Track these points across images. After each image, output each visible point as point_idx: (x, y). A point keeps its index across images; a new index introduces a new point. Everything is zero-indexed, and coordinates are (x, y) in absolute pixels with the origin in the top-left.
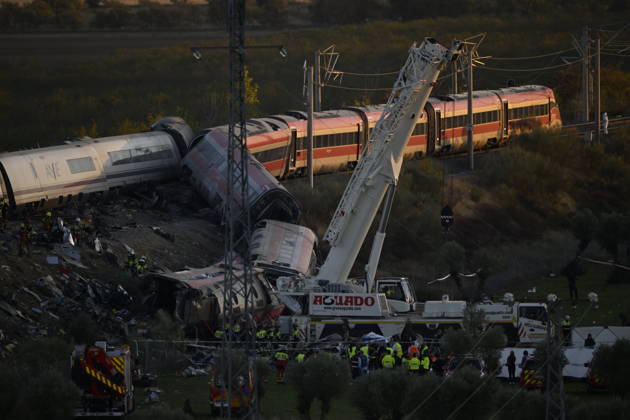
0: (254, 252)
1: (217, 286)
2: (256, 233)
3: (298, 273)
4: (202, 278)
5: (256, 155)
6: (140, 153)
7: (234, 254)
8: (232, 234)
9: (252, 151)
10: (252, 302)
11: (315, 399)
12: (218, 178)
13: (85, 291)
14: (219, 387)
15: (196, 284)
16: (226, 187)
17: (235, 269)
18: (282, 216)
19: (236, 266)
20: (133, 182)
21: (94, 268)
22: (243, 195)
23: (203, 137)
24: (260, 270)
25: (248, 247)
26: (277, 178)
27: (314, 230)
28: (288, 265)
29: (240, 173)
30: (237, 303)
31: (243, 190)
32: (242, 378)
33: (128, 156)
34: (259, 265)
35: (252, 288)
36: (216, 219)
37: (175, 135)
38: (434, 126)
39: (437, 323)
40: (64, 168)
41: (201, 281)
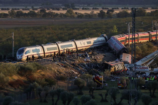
1: (115, 65)
2: (121, 56)
3: (129, 63)
5: (120, 41)
12: (113, 45)
13: (91, 66)
18: (126, 52)
20: (98, 46)
21: (93, 61)
23: (110, 38)
24: (123, 62)
28: (127, 61)
30: (119, 68)
33: (97, 41)
34: (122, 61)
37: (105, 37)
38: (150, 36)
39: (156, 72)
40: (86, 43)
41: (113, 64)
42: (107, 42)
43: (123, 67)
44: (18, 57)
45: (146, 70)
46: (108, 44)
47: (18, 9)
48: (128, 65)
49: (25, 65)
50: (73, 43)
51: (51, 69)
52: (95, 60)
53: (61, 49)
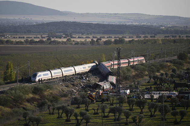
0: (108, 80)
2: (108, 77)
4: (102, 84)
12: (102, 70)
21: (87, 82)
28: (113, 82)
30: (106, 87)
37: (96, 63)
38: (129, 62)
40: (82, 68)
42: (98, 67)
43: (110, 86)
44: (33, 79)
47: (31, 38)
49: (38, 86)
50: (72, 68)
51: (57, 89)
52: (89, 81)
53: (63, 73)
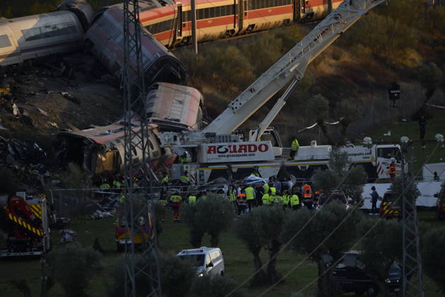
0: (148, 110)
1: (118, 141)
2: (150, 95)
3: (187, 126)
4: (105, 134)
5: (148, 27)
6: (48, 30)
7: (132, 113)
8: (129, 95)
9: (144, 24)
10: (149, 154)
11: (206, 234)
12: (116, 48)
13: (6, 150)
14: (124, 226)
15: (99, 140)
16: (123, 56)
17: (133, 125)
18: (172, 79)
19: (134, 123)
20: (43, 55)
21: (12, 130)
22: (138, 62)
23: (102, 14)
24: (155, 126)
25: (143, 106)
26: (167, 46)
27: (200, 89)
28: (179, 120)
29: (135, 43)
30: (136, 154)
31: (138, 58)
32: (142, 218)
33: (38, 32)
34: (154, 121)
35: (148, 141)
36: (116, 83)
37: (78, 14)
39: (307, 165)
41: (105, 137)
42: (90, 33)
43: (156, 149)
45: (259, 156)
46: (93, 44)
48: (175, 138)
52: (27, 121)
